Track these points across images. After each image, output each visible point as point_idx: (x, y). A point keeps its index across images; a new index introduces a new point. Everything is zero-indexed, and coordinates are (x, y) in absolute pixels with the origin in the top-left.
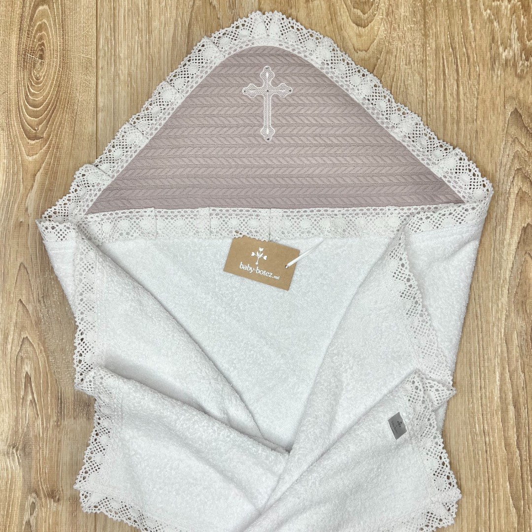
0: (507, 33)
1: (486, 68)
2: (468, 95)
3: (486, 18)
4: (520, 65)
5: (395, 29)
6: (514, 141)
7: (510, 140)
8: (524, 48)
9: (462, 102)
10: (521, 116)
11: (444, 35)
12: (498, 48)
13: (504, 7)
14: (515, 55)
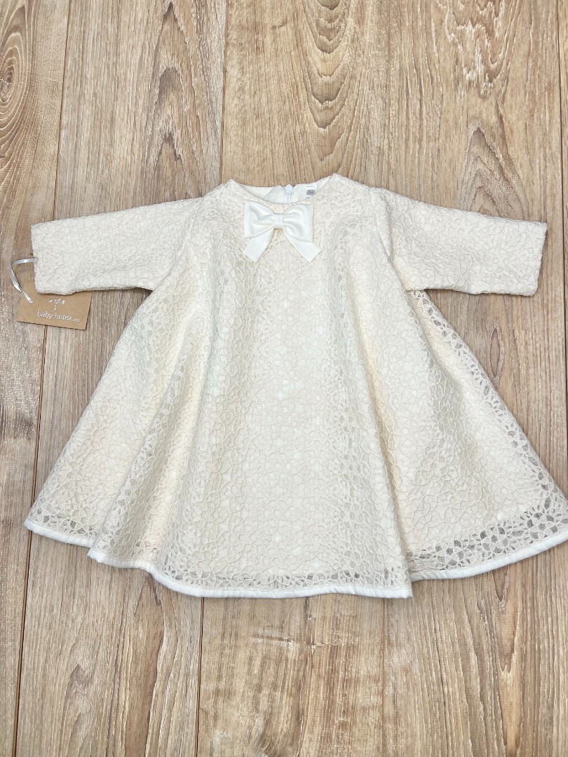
0: (471, 56)
1: (449, 89)
2: (431, 114)
3: (450, 41)
4: (484, 86)
5: (359, 55)
6: (476, 160)
7: (472, 158)
8: (488, 71)
9: (425, 121)
10: (483, 135)
11: (409, 57)
12: (462, 69)
13: (468, 31)
14: (478, 76)
